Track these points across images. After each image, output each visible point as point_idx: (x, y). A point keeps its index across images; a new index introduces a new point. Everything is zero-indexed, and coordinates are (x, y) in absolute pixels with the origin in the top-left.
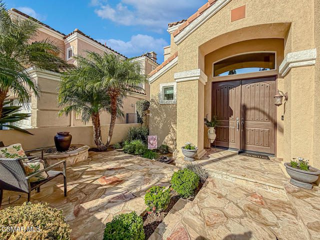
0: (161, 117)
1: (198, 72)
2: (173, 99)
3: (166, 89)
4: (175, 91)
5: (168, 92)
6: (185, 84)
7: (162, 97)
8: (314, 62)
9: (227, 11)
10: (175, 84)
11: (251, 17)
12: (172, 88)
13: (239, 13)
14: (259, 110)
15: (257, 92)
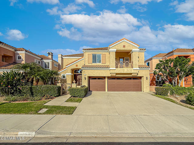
3: (63, 75)
4: (66, 76)
7: (62, 77)
9: (75, 65)
13: (77, 66)
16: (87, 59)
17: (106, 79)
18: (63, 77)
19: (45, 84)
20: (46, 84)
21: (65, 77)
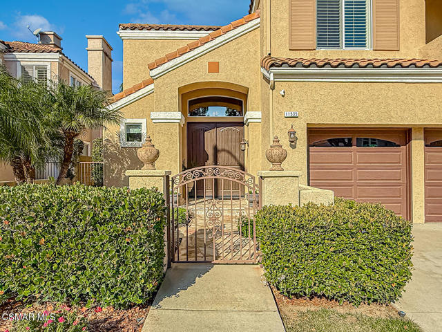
0: (123, 165)
1: (178, 115)
2: (141, 140)
3: (129, 126)
4: (144, 131)
5: (132, 131)
6: (164, 126)
7: (124, 137)
8: (260, 120)
9: (205, 61)
10: (143, 122)
11: (223, 74)
12: (138, 126)
13: (214, 68)
14: (228, 152)
15: (230, 137)
16: (285, 24)
17: (418, 145)
18: (131, 137)
19: (21, 177)
20: (33, 177)
21: (138, 137)
